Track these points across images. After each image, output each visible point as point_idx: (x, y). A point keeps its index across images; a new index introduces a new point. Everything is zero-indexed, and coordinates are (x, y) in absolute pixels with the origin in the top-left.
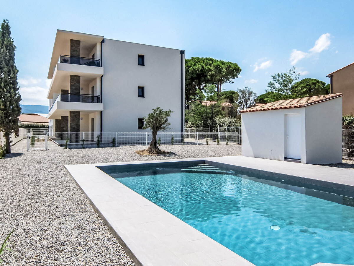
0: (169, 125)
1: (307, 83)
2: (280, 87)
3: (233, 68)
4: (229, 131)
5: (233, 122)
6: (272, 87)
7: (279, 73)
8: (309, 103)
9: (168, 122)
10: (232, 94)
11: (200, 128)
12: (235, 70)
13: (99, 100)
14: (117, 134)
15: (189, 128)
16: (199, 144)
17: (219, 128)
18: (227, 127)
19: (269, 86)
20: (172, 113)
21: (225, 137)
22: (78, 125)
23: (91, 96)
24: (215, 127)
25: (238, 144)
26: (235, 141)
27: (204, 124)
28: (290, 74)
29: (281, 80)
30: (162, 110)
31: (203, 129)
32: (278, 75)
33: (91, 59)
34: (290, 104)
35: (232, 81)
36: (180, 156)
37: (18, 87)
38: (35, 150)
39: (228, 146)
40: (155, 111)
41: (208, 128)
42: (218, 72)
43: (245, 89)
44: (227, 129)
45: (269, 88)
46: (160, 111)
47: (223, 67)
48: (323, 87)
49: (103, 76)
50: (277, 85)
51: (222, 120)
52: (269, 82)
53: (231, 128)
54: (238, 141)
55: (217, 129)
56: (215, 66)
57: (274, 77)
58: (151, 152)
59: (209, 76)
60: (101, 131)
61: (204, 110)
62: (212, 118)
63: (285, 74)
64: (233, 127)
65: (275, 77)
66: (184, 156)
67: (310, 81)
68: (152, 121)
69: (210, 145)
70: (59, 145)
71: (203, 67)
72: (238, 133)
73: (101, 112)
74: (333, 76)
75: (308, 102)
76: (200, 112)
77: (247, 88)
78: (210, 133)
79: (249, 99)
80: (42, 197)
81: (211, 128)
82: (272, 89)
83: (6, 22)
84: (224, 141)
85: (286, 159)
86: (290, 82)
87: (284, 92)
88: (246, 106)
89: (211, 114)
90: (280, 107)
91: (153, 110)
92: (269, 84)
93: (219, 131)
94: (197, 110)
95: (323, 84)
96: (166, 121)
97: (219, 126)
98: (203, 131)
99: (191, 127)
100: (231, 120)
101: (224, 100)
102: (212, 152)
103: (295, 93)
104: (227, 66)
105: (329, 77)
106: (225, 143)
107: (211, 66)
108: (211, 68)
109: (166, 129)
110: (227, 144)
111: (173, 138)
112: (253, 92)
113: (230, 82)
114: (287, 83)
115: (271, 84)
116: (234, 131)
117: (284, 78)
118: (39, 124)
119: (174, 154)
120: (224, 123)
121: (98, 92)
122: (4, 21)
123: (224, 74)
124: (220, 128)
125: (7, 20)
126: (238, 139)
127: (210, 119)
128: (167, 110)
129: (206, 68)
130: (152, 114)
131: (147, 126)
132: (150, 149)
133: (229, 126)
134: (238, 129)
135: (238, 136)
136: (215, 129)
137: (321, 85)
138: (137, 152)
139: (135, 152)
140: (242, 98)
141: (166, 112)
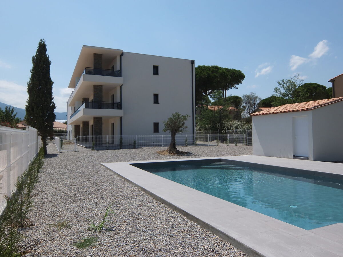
0: (186, 128)
1: (308, 87)
2: (285, 92)
3: (237, 75)
4: (237, 133)
5: (241, 125)
6: (278, 92)
7: (283, 80)
8: (315, 107)
9: (185, 125)
10: (236, 99)
11: (209, 131)
12: (239, 77)
13: (119, 106)
14: (137, 137)
15: (198, 132)
16: (210, 146)
17: (227, 131)
18: (235, 130)
19: (275, 91)
20: (189, 117)
21: (233, 138)
22: (101, 129)
23: (111, 103)
24: (224, 130)
25: (246, 145)
26: (244, 143)
27: (213, 127)
28: (294, 80)
29: (286, 86)
30: (180, 114)
31: (211, 132)
32: (283, 81)
33: (111, 70)
34: (297, 107)
35: (237, 87)
36: (197, 155)
37: (53, 97)
38: (66, 151)
39: (237, 147)
40: (174, 115)
41: (216, 131)
42: (223, 79)
43: (250, 94)
44: (235, 132)
45: (275, 93)
46: (179, 116)
47: (228, 74)
48: (324, 91)
49: (122, 85)
50: (282, 91)
51: (230, 123)
52: (274, 88)
53: (239, 130)
54: (246, 142)
55: (226, 132)
56: (220, 73)
57: (279, 83)
58: (171, 152)
59: (215, 82)
60: (121, 134)
61: (212, 114)
62: (220, 122)
63: (289, 80)
64: (241, 130)
65: (281, 83)
66: (201, 155)
67: (311, 85)
68: (171, 124)
69: (220, 146)
70: (85, 147)
71: (209, 74)
72: (246, 135)
73: (121, 118)
74: (335, 81)
75: (314, 105)
76: (208, 117)
77: (252, 93)
78: (218, 135)
79: (254, 104)
80: (99, 186)
81: (219, 131)
82: (278, 94)
83: (43, 41)
84: (233, 142)
85: (295, 157)
86: (294, 87)
87: (289, 97)
88: (252, 109)
89: (219, 118)
90: (288, 110)
91: (172, 115)
92: (275, 89)
93: (227, 133)
94: (206, 114)
95: (324, 88)
96: (183, 125)
97: (227, 129)
98: (212, 134)
99: (199, 131)
100: (239, 123)
101: (230, 105)
102: (225, 153)
103: (300, 98)
104: (231, 73)
105: (331, 82)
106: (234, 145)
107: (216, 74)
108: (217, 75)
109: (183, 132)
110: (236, 145)
111: (187, 140)
112: (258, 97)
113: (234, 88)
114: (291, 88)
115: (276, 90)
116: (242, 133)
117: (288, 84)
118: (58, 129)
119: (191, 154)
120: (232, 126)
121: (118, 100)
122: (41, 40)
123: (229, 80)
124: (229, 131)
125: (44, 40)
126: (246, 140)
127: (219, 123)
128: (185, 115)
129: (212, 75)
130: (171, 118)
131: (166, 129)
132: (170, 149)
133: (237, 128)
134: (246, 131)
135: (246, 138)
136: (223, 132)
137: (322, 89)
138: (158, 153)
139: (157, 152)
140: (248, 103)
141: (184, 116)
